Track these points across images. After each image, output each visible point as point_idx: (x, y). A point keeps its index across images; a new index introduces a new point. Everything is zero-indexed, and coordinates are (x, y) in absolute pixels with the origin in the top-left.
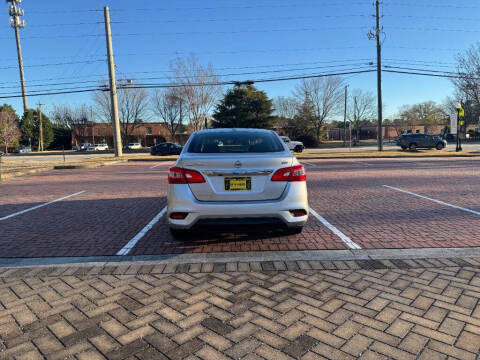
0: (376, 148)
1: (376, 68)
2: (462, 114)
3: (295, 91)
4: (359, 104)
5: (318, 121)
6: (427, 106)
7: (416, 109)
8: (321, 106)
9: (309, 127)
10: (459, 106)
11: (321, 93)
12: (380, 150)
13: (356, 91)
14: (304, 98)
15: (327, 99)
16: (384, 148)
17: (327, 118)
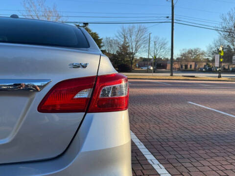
0: (169, 74)
1: (171, 21)
2: (222, 54)
3: (117, 35)
4: (157, 46)
5: (131, 56)
6: (196, 50)
8: (134, 46)
9: (126, 59)
10: (221, 49)
11: (133, 37)
12: (172, 75)
13: (156, 38)
14: (123, 40)
15: (137, 42)
16: (174, 74)
17: (137, 54)
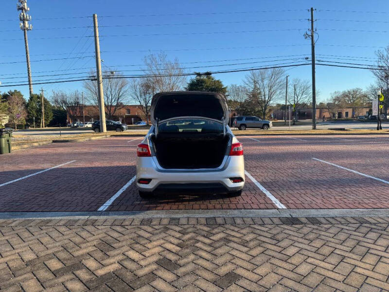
0: (311, 127)
1: (311, 62)
2: (382, 99)
3: (246, 80)
4: (298, 91)
5: (264, 105)
7: (345, 95)
8: (267, 93)
9: (257, 109)
10: (379, 93)
11: (266, 82)
12: (314, 128)
13: (295, 80)
14: (253, 86)
15: (271, 87)
16: (317, 127)
17: (271, 102)
